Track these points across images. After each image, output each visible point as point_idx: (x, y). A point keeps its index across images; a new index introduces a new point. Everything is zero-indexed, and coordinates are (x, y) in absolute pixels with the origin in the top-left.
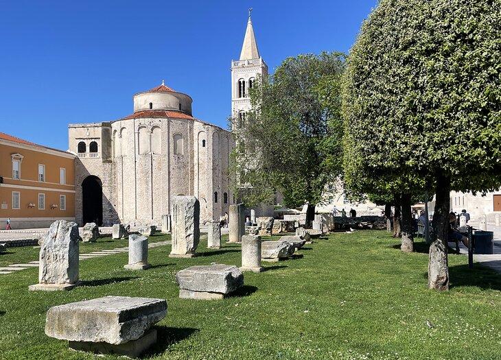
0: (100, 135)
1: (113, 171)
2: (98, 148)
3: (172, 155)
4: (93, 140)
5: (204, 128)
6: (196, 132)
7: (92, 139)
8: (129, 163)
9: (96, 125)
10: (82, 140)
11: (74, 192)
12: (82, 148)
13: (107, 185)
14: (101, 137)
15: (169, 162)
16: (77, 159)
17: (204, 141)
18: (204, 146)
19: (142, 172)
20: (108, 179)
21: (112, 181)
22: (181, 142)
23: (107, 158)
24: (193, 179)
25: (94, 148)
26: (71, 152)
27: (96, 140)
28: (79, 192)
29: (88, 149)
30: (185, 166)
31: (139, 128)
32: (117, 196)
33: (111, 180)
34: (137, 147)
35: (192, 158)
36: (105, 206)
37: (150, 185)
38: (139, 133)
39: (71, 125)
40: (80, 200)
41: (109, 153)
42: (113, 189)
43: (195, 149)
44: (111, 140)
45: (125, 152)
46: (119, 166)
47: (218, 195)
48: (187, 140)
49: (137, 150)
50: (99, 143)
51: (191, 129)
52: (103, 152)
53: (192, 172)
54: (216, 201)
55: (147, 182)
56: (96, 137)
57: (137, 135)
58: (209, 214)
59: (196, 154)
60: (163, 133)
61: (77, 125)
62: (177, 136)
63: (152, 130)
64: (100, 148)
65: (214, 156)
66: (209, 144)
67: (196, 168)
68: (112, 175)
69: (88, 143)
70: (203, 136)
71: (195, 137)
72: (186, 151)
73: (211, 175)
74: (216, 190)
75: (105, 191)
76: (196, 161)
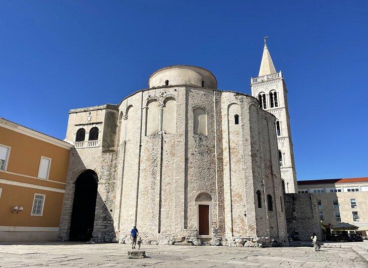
0: (102, 119)
1: (114, 162)
2: (99, 134)
3: (191, 134)
4: (94, 126)
5: (237, 98)
6: (224, 106)
7: (93, 124)
8: (132, 149)
9: (99, 107)
10: (81, 127)
11: (63, 191)
12: (80, 136)
13: (104, 181)
14: (103, 121)
15: (186, 144)
16: (73, 149)
17: (237, 117)
18: (237, 122)
19: (148, 160)
20: (106, 173)
21: (111, 177)
22: (204, 119)
23: (109, 147)
24: (221, 171)
25: (94, 134)
26: (68, 142)
27: (97, 126)
28: (68, 192)
29: (87, 136)
30: (210, 151)
31: (148, 103)
32: (115, 197)
33: (110, 174)
34: (144, 127)
35: (220, 139)
36: (98, 211)
37: (159, 178)
38: (147, 109)
39: (73, 110)
40: (68, 203)
41: (113, 141)
42: (111, 187)
43: (224, 127)
44: (116, 126)
45: (130, 136)
46: (121, 155)
47: (262, 196)
48: (213, 116)
49: (143, 130)
50: (101, 128)
51: (218, 102)
52: (104, 140)
53: (221, 160)
54: (260, 206)
55: (154, 173)
56: (98, 121)
57: (144, 110)
58: (250, 227)
59: (225, 135)
60: (178, 106)
61: (78, 110)
62: (198, 110)
63: (165, 102)
64: (101, 136)
65: (252, 137)
66: (245, 120)
67: (226, 154)
68: (112, 167)
69: (88, 129)
70: (235, 110)
71: (224, 112)
72: (211, 131)
73: (250, 164)
74: (259, 188)
75: (101, 189)
76: (225, 145)
